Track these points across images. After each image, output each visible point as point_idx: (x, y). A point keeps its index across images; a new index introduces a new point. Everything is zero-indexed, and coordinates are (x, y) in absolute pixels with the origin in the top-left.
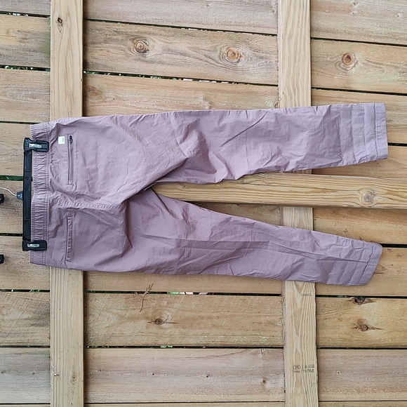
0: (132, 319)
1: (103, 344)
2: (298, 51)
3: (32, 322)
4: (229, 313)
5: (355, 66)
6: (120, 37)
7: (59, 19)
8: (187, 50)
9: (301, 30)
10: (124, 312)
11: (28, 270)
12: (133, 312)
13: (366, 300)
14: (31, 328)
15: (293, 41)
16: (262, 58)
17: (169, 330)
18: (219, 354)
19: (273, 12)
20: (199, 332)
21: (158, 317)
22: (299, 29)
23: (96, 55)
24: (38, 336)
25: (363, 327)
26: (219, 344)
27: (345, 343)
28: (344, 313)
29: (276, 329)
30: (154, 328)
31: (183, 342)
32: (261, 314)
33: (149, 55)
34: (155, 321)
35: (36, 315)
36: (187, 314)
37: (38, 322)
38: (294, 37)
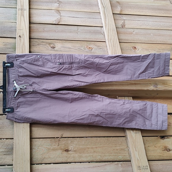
0: (54, 150)
1: (40, 162)
2: (115, 44)
3: (4, 153)
4: (101, 146)
5: (138, 50)
6: (44, 43)
7: (19, 36)
8: (71, 47)
9: (115, 37)
10: (50, 147)
11: (3, 129)
12: (55, 146)
13: (166, 137)
14: (4, 156)
15: (112, 41)
16: (101, 49)
17: (73, 155)
18: (99, 165)
19: (103, 35)
20: (88, 155)
21: (67, 149)
22: (114, 37)
23: (34, 49)
24: (7, 160)
25: (167, 150)
26: (98, 160)
27: (161, 157)
28: (157, 144)
29: (125, 152)
30: (65, 154)
31: (81, 160)
32: (117, 145)
33: (56, 49)
34: (66, 150)
35: (6, 150)
36: (81, 147)
37: (7, 153)
38: (112, 40)
